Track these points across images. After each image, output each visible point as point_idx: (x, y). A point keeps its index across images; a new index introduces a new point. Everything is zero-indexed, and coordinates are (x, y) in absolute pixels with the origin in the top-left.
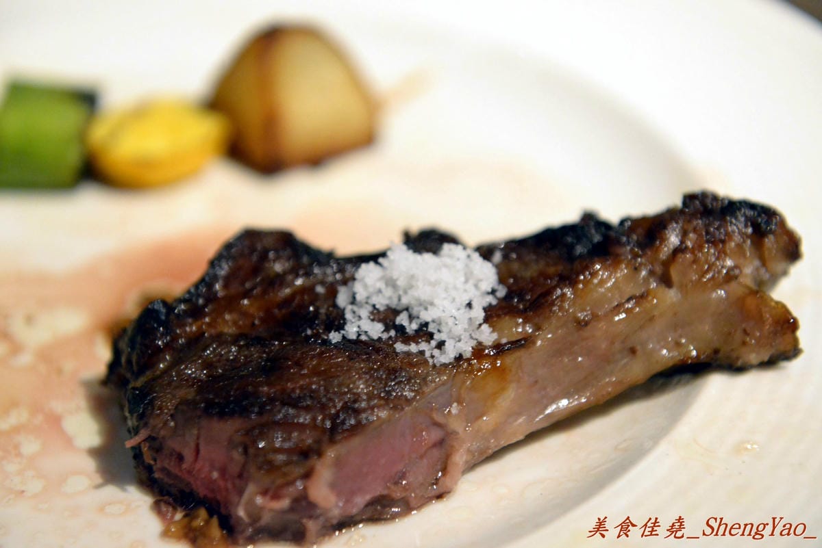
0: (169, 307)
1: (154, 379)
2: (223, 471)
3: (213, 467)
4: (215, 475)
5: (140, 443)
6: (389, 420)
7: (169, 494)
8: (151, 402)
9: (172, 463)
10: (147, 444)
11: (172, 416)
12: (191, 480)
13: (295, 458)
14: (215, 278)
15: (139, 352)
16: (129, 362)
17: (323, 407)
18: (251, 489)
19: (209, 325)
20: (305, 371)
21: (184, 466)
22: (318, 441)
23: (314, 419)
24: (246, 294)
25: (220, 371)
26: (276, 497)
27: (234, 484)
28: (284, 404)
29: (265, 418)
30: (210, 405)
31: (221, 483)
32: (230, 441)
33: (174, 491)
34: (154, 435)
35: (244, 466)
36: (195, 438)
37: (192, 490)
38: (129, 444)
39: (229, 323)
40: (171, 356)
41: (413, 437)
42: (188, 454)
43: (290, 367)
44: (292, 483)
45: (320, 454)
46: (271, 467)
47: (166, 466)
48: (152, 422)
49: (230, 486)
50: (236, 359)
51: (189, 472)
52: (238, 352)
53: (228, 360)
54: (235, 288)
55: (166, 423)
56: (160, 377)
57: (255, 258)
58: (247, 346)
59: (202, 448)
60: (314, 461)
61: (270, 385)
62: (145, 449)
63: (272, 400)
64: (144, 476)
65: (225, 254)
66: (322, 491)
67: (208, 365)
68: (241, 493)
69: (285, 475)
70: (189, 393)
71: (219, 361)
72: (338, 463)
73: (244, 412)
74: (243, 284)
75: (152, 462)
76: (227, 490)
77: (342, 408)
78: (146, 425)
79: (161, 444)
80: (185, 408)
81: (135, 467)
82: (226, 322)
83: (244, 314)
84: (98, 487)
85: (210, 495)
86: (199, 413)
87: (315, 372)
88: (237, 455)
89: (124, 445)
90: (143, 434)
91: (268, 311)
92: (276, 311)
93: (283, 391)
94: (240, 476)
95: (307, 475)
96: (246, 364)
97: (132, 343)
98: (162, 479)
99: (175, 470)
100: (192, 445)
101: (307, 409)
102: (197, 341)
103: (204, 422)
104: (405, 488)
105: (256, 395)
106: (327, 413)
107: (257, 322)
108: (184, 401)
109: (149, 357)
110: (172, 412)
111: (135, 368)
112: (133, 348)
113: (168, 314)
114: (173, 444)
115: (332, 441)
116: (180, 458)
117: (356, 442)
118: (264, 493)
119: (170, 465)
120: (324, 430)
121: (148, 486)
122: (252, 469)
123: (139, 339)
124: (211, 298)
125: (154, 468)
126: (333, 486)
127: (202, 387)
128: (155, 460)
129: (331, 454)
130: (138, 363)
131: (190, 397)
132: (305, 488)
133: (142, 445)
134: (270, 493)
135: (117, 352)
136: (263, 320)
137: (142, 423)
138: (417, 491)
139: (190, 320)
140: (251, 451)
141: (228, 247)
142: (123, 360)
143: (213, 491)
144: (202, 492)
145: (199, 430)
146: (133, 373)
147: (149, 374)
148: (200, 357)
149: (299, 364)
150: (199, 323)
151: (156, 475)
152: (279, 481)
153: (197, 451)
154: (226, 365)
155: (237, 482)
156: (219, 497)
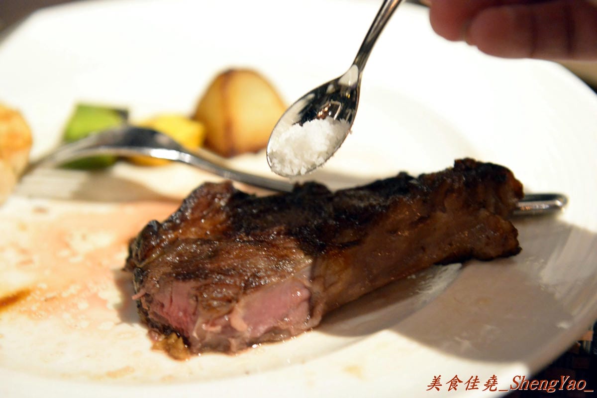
0: (159, 225)
1: (149, 263)
2: (185, 312)
3: (179, 309)
4: (181, 314)
5: (140, 298)
6: (278, 284)
7: (157, 327)
8: (147, 275)
9: (158, 309)
10: (144, 298)
11: (158, 282)
12: (168, 318)
13: (224, 304)
14: (186, 209)
15: (142, 249)
16: (137, 255)
17: (240, 275)
18: (200, 320)
19: (182, 234)
20: (232, 256)
21: (165, 310)
22: (237, 294)
23: (235, 282)
24: (203, 217)
25: (186, 258)
26: (213, 325)
27: (191, 319)
28: (218, 273)
29: (208, 281)
30: (178, 274)
31: (184, 319)
32: (189, 294)
33: (159, 325)
34: (148, 293)
35: (196, 308)
36: (170, 293)
37: (169, 324)
38: (135, 297)
39: (193, 233)
40: (160, 251)
41: (292, 293)
42: (166, 303)
43: (223, 254)
44: (221, 317)
45: (237, 301)
46: (210, 308)
47: (155, 310)
48: (147, 285)
49: (189, 319)
50: (195, 252)
51: (167, 313)
52: (196, 248)
53: (191, 252)
54: (197, 215)
55: (154, 286)
56: (153, 262)
57: (209, 197)
58: (201, 245)
59: (174, 299)
60: (234, 304)
61: (211, 263)
62: (143, 301)
63: (212, 271)
64: (143, 318)
65: (193, 195)
66: (238, 321)
67: (180, 255)
68: (194, 322)
69: (218, 312)
70: (168, 269)
71: (185, 253)
72: (248, 306)
73: (197, 277)
74: (202, 211)
75: (147, 308)
76: (187, 322)
77: (251, 276)
78: (144, 287)
79: (152, 298)
80: (164, 277)
81: (139, 313)
82: (191, 232)
83: (202, 228)
84: (117, 324)
85: (178, 326)
86: (172, 279)
87: (237, 257)
88: (192, 302)
89: (131, 298)
90: (142, 292)
91: (215, 226)
92: (219, 226)
93: (219, 267)
94: (194, 314)
95: (230, 312)
96: (201, 253)
97: (139, 244)
98: (153, 319)
99: (159, 313)
100: (169, 297)
101: (232, 276)
102: (174, 243)
103: (175, 284)
104: (287, 323)
105: (204, 269)
106: (243, 278)
107: (208, 233)
108: (165, 274)
109: (147, 251)
110: (158, 279)
111: (140, 258)
112: (139, 247)
113: (159, 228)
114: (158, 298)
115: (245, 293)
116: (162, 306)
117: (258, 295)
118: (207, 323)
119: (157, 310)
120: (240, 288)
121: (145, 323)
122: (200, 309)
123: (142, 241)
124: (183, 219)
125: (149, 313)
126: (245, 319)
127: (175, 266)
128: (149, 307)
129: (243, 301)
130: (141, 254)
131: (168, 271)
132: (229, 319)
133: (142, 299)
134: (210, 323)
135: (131, 251)
136: (212, 231)
137: (141, 286)
138: (295, 326)
139: (171, 231)
140: (200, 299)
141: (195, 192)
142: (134, 254)
143: (179, 323)
144: (174, 325)
145: (172, 288)
146: (138, 261)
147: (147, 261)
148: (175, 251)
149: (228, 253)
150: (176, 233)
151: (150, 316)
152: (215, 315)
153: (171, 301)
154: (189, 255)
155: (192, 317)
156: (183, 327)
